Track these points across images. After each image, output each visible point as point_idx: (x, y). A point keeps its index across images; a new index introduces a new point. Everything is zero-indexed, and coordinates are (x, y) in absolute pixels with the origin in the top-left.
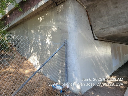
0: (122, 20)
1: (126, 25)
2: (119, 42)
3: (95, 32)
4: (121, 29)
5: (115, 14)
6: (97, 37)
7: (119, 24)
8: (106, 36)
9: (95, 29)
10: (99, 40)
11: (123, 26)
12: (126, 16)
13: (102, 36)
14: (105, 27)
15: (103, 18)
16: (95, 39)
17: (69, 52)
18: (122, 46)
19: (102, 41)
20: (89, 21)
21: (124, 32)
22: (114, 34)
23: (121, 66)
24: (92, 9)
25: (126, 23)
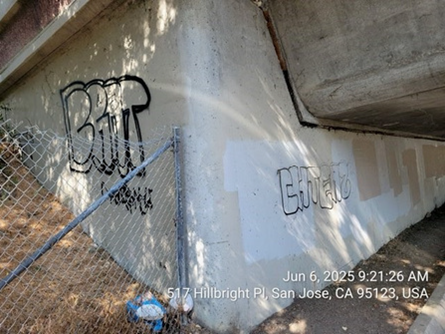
0: (401, 46)
1: (416, 65)
2: (411, 134)
3: (304, 97)
4: (396, 82)
5: (370, 23)
6: (313, 114)
7: (389, 61)
8: (343, 109)
9: (301, 86)
10: (324, 127)
11: (404, 69)
12: (414, 31)
13: (330, 112)
14: (339, 77)
15: (326, 39)
16: (304, 124)
17: (191, 174)
18: (424, 146)
19: (336, 128)
20: (277, 53)
21: (411, 95)
22: (373, 102)
23: (417, 218)
24: (287, 9)
25: (413, 58)
